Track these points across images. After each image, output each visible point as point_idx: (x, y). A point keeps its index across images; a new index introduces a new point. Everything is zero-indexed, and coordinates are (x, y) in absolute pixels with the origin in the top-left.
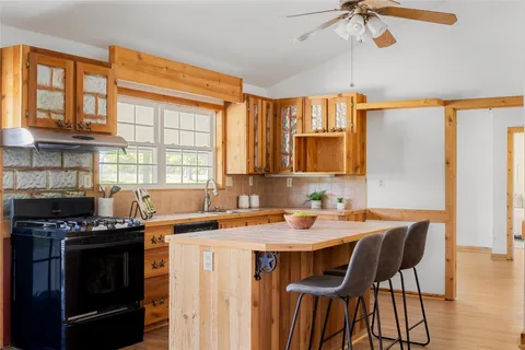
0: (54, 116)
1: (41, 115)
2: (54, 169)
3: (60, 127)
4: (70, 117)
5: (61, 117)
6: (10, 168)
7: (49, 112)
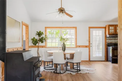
0: (112, 33)
1: (110, 33)
2: (114, 40)
3: (113, 34)
4: (115, 33)
5: (113, 33)
6: (108, 40)
7: (112, 32)
